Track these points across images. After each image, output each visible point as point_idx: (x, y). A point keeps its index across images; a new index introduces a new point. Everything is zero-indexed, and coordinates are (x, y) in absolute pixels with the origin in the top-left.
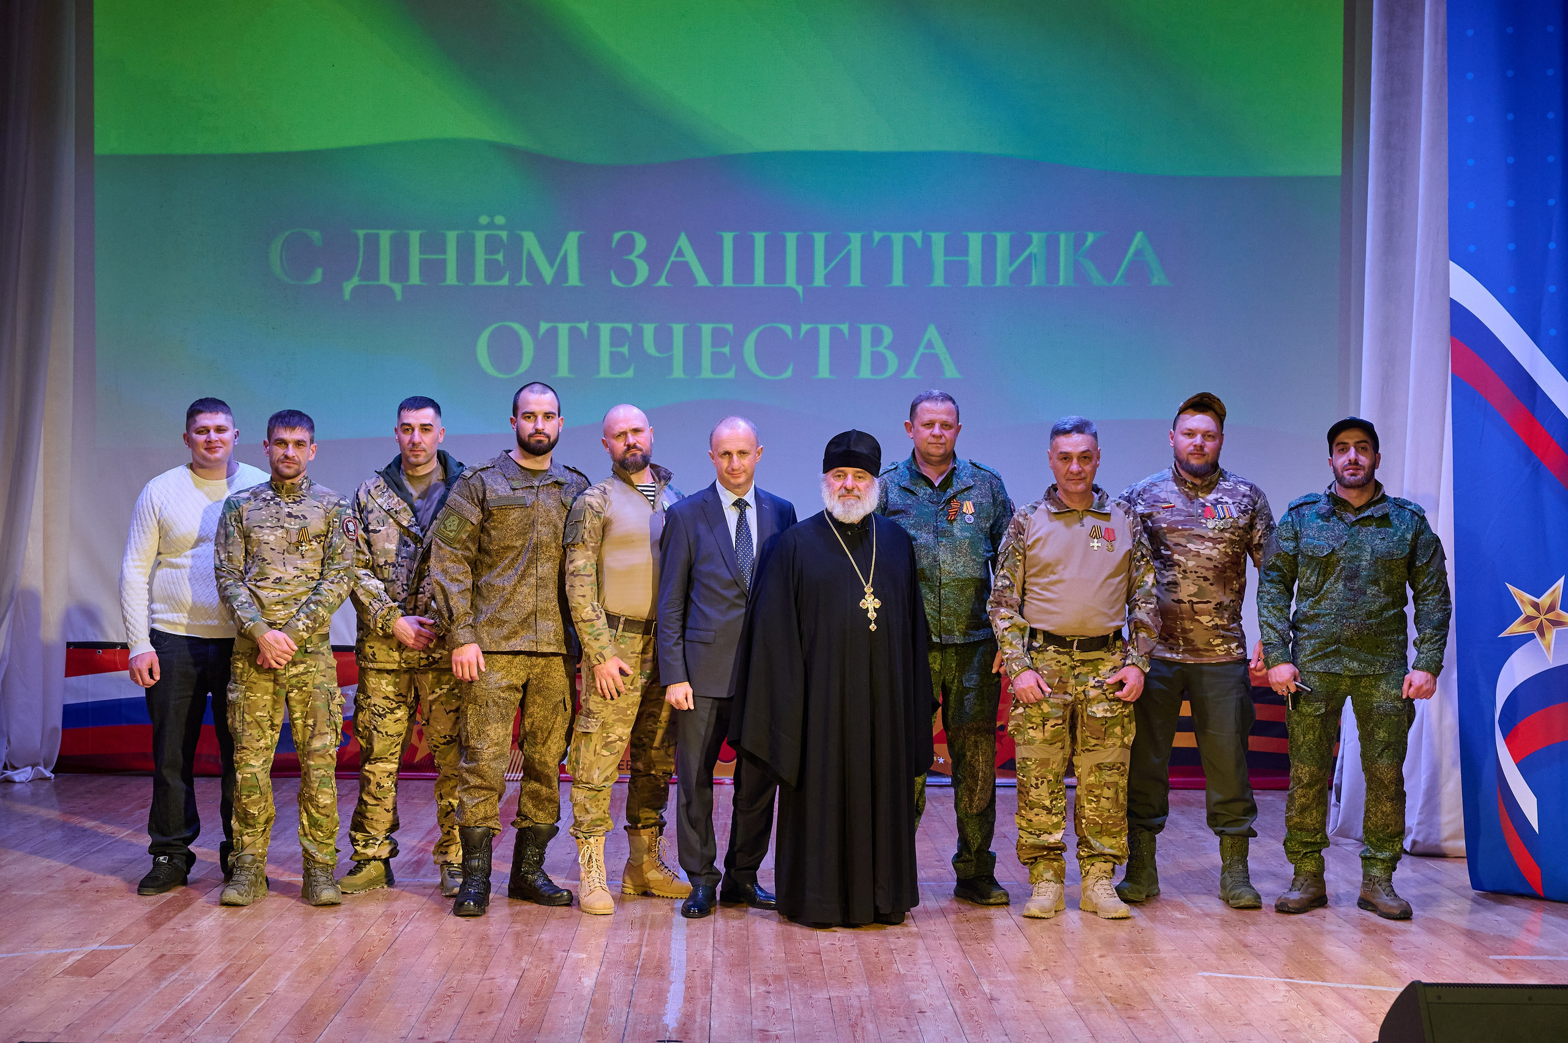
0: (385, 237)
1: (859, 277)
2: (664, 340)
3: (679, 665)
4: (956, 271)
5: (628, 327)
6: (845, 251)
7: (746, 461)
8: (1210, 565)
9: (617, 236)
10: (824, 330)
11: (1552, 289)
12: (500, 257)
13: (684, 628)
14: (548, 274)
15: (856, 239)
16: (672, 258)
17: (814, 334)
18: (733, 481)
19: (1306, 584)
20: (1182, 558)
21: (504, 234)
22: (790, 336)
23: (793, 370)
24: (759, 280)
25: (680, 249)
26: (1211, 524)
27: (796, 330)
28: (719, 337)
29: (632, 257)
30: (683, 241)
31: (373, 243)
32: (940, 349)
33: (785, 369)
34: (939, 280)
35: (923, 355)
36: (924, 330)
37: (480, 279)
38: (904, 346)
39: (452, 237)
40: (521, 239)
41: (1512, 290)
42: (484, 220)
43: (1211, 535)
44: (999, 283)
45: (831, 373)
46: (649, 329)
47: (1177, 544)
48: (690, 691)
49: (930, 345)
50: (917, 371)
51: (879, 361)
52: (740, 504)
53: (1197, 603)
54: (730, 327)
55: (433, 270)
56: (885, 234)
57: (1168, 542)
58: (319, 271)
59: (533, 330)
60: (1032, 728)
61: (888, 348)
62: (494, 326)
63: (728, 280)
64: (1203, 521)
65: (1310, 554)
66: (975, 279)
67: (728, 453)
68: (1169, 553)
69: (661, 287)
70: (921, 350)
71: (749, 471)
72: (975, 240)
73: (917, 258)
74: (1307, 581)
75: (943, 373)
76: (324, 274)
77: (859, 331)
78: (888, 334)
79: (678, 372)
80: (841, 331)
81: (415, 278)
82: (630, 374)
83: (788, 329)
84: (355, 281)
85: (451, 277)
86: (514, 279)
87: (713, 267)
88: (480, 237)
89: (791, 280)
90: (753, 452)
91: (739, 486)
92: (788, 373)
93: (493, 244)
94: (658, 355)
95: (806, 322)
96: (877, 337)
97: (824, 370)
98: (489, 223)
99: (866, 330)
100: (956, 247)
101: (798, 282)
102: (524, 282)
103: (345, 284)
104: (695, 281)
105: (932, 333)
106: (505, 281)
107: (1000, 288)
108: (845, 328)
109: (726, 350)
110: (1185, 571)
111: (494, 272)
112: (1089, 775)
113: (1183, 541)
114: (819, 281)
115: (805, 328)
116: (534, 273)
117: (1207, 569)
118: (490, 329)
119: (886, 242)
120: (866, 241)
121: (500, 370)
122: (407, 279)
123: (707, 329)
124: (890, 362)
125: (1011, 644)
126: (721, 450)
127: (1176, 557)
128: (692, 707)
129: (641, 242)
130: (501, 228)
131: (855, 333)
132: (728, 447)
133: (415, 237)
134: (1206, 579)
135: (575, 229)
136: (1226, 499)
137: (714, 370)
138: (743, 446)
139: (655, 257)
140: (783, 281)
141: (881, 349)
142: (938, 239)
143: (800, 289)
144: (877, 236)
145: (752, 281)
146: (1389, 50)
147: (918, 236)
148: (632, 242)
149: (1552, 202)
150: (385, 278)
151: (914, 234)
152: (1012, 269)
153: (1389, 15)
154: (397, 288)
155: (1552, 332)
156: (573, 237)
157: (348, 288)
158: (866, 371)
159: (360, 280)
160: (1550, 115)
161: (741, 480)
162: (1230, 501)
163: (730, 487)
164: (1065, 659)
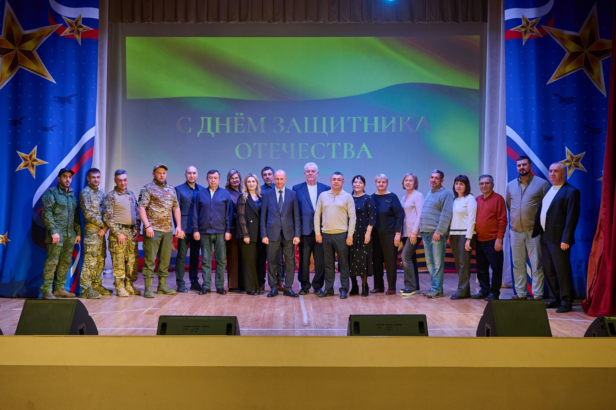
0: (209, 119)
1: (343, 130)
2: (288, 148)
3: (265, 233)
4: (371, 128)
5: (278, 144)
6: (340, 122)
7: (282, 181)
8: (170, 206)
9: (275, 118)
10: (334, 145)
11: (533, 132)
12: (242, 125)
13: (266, 223)
14: (255, 129)
15: (342, 119)
16: (291, 125)
17: (331, 146)
18: (278, 186)
19: (57, 212)
20: (165, 205)
21: (243, 118)
22: (324, 146)
23: (325, 157)
24: (315, 131)
25: (293, 122)
26: (169, 196)
27: (326, 145)
28: (304, 147)
29: (279, 125)
30: (294, 120)
31: (206, 120)
32: (366, 150)
33: (323, 156)
34: (366, 130)
35: (362, 152)
36: (362, 144)
37: (236, 131)
38: (357, 149)
39: (228, 119)
40: (248, 120)
41: (523, 133)
42: (237, 114)
43: (169, 199)
44: (383, 131)
45: (336, 157)
46: (284, 145)
47: (163, 201)
48: (268, 240)
49: (363, 149)
50: (360, 156)
51: (349, 154)
52: (281, 192)
53: (169, 217)
54: (307, 144)
55: (223, 128)
56: (351, 117)
57: (161, 201)
58: (190, 129)
59: (251, 145)
61: (352, 150)
62: (241, 144)
63: (306, 131)
64: (167, 195)
66: (376, 130)
67: (278, 179)
68: (161, 204)
69: (287, 133)
70: (361, 150)
71: (283, 184)
72: (376, 119)
73: (360, 124)
74: (58, 211)
75: (367, 157)
76: (192, 130)
77: (344, 145)
78: (352, 146)
79: (292, 157)
80: (338, 145)
81: (218, 131)
82: (279, 158)
83: (323, 145)
84: (201, 132)
85: (228, 131)
86: (246, 131)
87: (302, 127)
88: (236, 119)
89: (324, 131)
90: (284, 179)
91: (280, 187)
92: (324, 157)
93: (240, 121)
94: (287, 152)
95: (329, 143)
96: (349, 147)
97: (334, 156)
98: (238, 115)
99: (346, 145)
100: (371, 121)
101: (326, 131)
102: (249, 132)
103: (198, 133)
104: (297, 131)
105: (364, 146)
106: (243, 132)
107: (383, 132)
108: (340, 144)
109: (306, 151)
110: (166, 208)
111: (240, 128)
112: (132, 260)
113: (164, 201)
114: (332, 131)
115: (328, 144)
116: (252, 129)
117: (170, 208)
118: (239, 145)
119: (351, 120)
120: (345, 120)
121: (242, 157)
122: (216, 131)
123: (300, 145)
124: (352, 154)
126: (276, 178)
127: (163, 205)
128: (268, 244)
129: (282, 120)
130: (242, 116)
131: (343, 146)
132: (278, 177)
133: (217, 119)
134: (170, 210)
135: (263, 117)
136: (170, 190)
137: (303, 156)
138: (282, 177)
139: (286, 124)
140: (322, 131)
141: (350, 150)
142: (366, 119)
143: (327, 133)
144: (349, 118)
145: (313, 131)
146: (491, 66)
147: (360, 118)
148: (279, 120)
149: (533, 109)
150: (209, 131)
151: (359, 118)
152: (387, 127)
153: (491, 57)
154: (213, 134)
155: (534, 144)
156: (263, 119)
157: (199, 134)
158: (345, 156)
159: (202, 131)
160: (533, 86)
161: (281, 186)
162: (171, 190)
163: (278, 188)
164: (127, 231)
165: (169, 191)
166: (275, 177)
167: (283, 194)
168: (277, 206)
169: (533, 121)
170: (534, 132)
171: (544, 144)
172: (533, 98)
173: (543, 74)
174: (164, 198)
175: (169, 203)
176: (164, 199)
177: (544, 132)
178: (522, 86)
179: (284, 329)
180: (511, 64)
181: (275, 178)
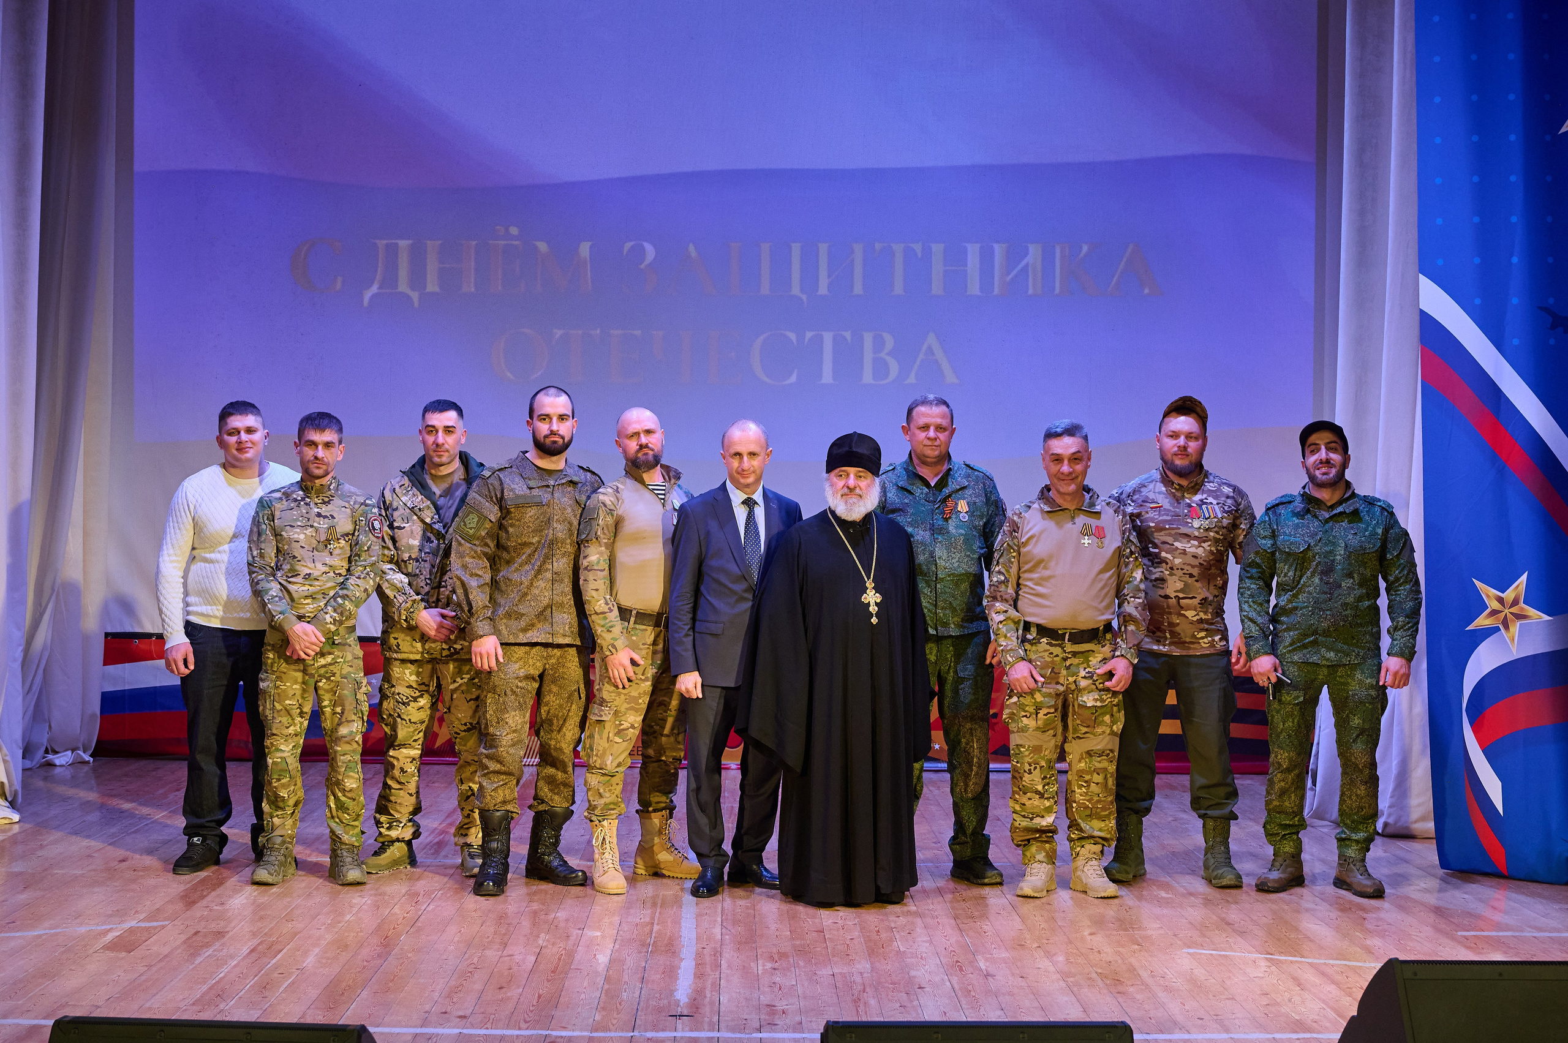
0: (404, 246)
1: (861, 286)
2: (672, 347)
3: (689, 655)
4: (956, 281)
5: (638, 333)
6: (848, 261)
7: (756, 463)
8: (1196, 562)
9: (628, 246)
10: (828, 337)
11: (1515, 301)
12: (517, 266)
13: (694, 620)
14: (560, 282)
15: (858, 249)
17: (819, 341)
18: (742, 481)
19: (1284, 579)
20: (1169, 556)
21: (519, 244)
22: (795, 342)
23: (798, 376)
24: (765, 288)
26: (1196, 524)
27: (801, 337)
28: (725, 344)
29: (642, 266)
30: (691, 251)
31: (392, 251)
32: (939, 354)
33: (790, 375)
34: (937, 288)
35: (923, 361)
36: (924, 337)
37: (497, 288)
38: (905, 352)
39: (470, 246)
40: (534, 248)
41: (1478, 301)
42: (499, 229)
43: (1196, 534)
44: (996, 291)
45: (834, 378)
46: (658, 336)
47: (1164, 543)
48: (699, 680)
49: (930, 351)
50: (916, 377)
51: (881, 369)
52: (749, 503)
53: (1183, 598)
54: (736, 333)
55: (451, 278)
56: (886, 244)
57: (1156, 541)
58: (340, 280)
59: (547, 335)
60: (1026, 716)
61: (889, 354)
62: (512, 331)
63: (734, 290)
64: (1189, 520)
65: (1287, 550)
66: (973, 287)
67: (739, 454)
68: (1157, 551)
69: (670, 295)
70: (921, 356)
71: (758, 472)
72: (973, 251)
73: (917, 268)
74: (1285, 576)
75: (941, 379)
76: (344, 282)
77: (862, 337)
78: (889, 342)
80: (844, 338)
81: (432, 287)
83: (792, 336)
84: (374, 289)
85: (470, 286)
86: (529, 287)
88: (496, 245)
89: (796, 288)
90: (763, 454)
91: (748, 486)
92: (793, 379)
93: (509, 253)
94: (667, 359)
95: (810, 330)
96: (879, 344)
97: (827, 376)
98: (504, 233)
99: (868, 337)
100: (956, 256)
101: (802, 291)
102: (539, 290)
103: (364, 292)
104: (703, 290)
105: (931, 340)
106: (521, 289)
107: (997, 295)
108: (848, 335)
109: (733, 355)
110: (1172, 568)
111: (510, 279)
112: (1080, 761)
113: (1169, 540)
114: (823, 289)
115: (809, 335)
116: (549, 282)
117: (1193, 567)
118: (507, 335)
119: (888, 252)
120: (868, 251)
121: (516, 374)
122: (425, 287)
123: (714, 335)
124: (891, 368)
125: (1006, 636)
126: (732, 451)
127: (1163, 554)
128: (700, 696)
129: (650, 252)
130: (516, 238)
131: (858, 340)
132: (739, 449)
133: (432, 246)
134: (1191, 576)
135: (588, 240)
136: (1210, 500)
138: (753, 448)
139: (664, 266)
140: (789, 289)
141: (883, 355)
142: (937, 248)
143: (804, 297)
144: (879, 246)
145: (759, 289)
146: (1361, 75)
147: (918, 247)
148: (640, 252)
149: (1514, 219)
150: (403, 287)
151: (914, 246)
152: (1009, 278)
153: (1361, 41)
154: (415, 296)
155: (1516, 342)
156: (585, 249)
157: (368, 295)
158: (868, 377)
159: (379, 288)
160: (1512, 138)
161: (751, 480)
162: (1215, 502)
163: (739, 486)
164: (1057, 650)
165: (1206, 503)
166: (729, 447)
167: (760, 513)
168: (737, 552)
169: (1515, 260)
170: (1515, 299)
171: (1552, 342)
172: (1513, 178)
173: (1547, 97)
174: (1173, 529)
175: (1193, 550)
176: (1173, 532)
177: (1551, 301)
178: (1475, 138)
179: (596, 1031)
180: (1437, 59)
181: (728, 451)
